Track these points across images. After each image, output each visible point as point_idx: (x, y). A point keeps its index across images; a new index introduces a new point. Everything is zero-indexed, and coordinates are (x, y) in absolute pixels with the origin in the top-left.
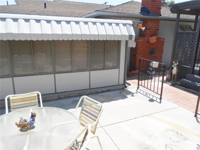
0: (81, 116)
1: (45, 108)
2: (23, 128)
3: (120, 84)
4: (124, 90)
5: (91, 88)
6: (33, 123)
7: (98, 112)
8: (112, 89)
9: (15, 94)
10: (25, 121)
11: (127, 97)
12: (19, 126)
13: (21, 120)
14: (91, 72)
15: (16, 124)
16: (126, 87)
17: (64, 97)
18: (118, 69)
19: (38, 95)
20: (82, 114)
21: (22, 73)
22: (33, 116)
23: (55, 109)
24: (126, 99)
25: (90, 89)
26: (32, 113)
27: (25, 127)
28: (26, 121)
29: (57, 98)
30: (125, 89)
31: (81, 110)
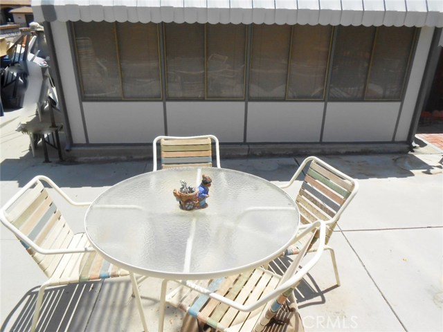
0: (299, 198)
1: (226, 171)
2: (186, 202)
3: (396, 140)
4: (405, 155)
5: (323, 141)
6: (204, 198)
7: (343, 197)
8: (375, 149)
9: (166, 134)
10: (191, 190)
11: (412, 175)
12: (179, 197)
13: (183, 188)
14: (328, 103)
15: (175, 194)
16: (412, 149)
17: (260, 152)
18: (399, 104)
19: (213, 144)
20: (303, 196)
21: (180, 94)
22: (206, 183)
23: (247, 176)
24: (409, 177)
25: (321, 143)
26: (203, 177)
27: (190, 201)
28: (193, 192)
29: (246, 154)
30: (410, 153)
31: (300, 187)
